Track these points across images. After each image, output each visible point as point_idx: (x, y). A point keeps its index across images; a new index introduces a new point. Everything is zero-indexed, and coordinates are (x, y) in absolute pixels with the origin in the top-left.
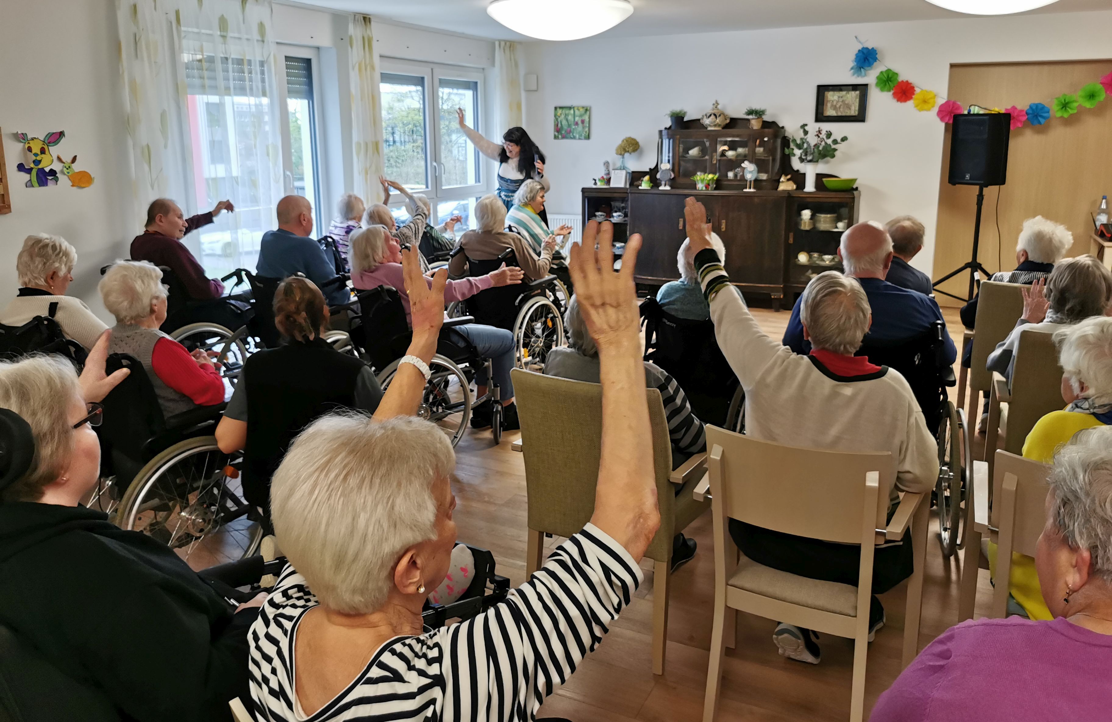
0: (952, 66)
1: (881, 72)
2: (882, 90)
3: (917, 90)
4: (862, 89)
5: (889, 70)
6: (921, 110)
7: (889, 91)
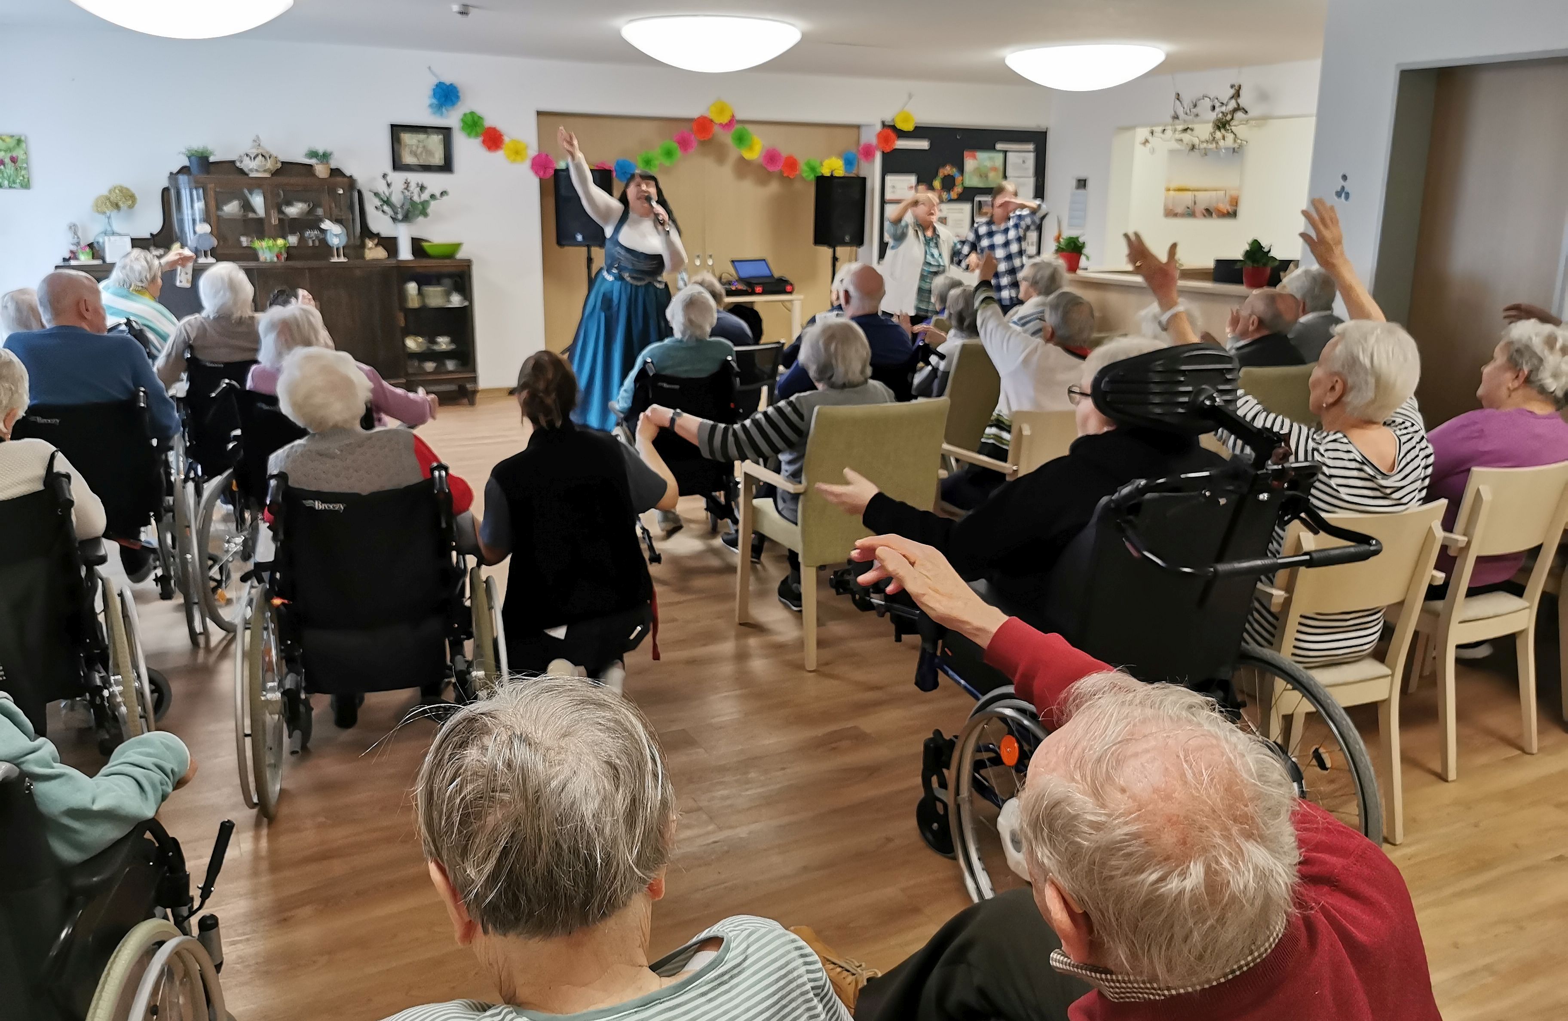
0: (539, 113)
1: (465, 115)
2: (469, 135)
3: (506, 139)
4: (446, 132)
5: (472, 113)
6: (514, 161)
7: (477, 136)
